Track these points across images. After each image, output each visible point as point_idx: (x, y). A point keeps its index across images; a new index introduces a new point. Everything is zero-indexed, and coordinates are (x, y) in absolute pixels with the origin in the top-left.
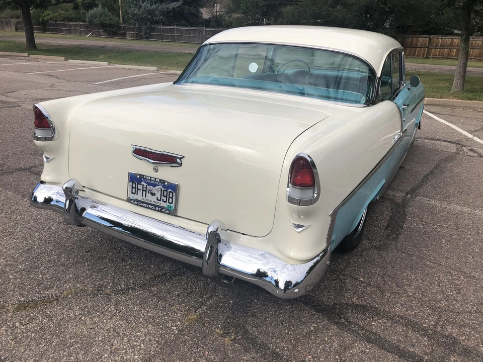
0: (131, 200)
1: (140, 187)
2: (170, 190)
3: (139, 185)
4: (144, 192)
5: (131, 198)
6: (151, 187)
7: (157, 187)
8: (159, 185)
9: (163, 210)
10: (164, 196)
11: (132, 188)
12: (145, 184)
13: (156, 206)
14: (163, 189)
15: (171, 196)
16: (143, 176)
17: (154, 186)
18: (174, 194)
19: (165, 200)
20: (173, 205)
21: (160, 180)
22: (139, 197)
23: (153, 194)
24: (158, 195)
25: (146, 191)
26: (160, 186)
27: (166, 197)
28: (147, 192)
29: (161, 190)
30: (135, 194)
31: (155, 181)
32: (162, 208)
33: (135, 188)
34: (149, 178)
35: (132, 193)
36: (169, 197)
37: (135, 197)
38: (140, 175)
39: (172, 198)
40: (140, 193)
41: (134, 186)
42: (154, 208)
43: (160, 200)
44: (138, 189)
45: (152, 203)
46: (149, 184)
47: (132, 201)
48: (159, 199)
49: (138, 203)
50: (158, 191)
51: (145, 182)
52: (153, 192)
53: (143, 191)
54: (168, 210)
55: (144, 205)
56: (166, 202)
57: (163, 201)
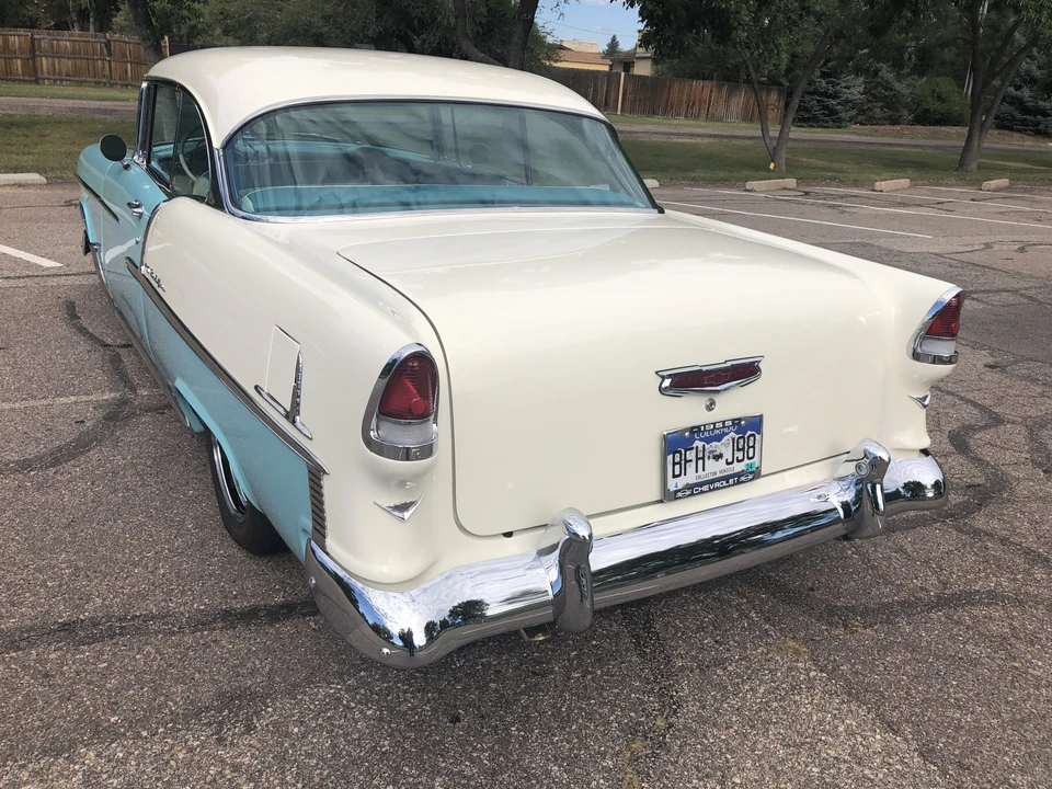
0: (673, 492)
1: (691, 455)
2: (749, 433)
3: (688, 453)
4: (700, 462)
5: (673, 489)
6: (714, 444)
7: (726, 438)
8: (727, 434)
9: (742, 478)
10: (739, 450)
11: (674, 464)
12: (701, 445)
13: (726, 478)
14: (737, 437)
15: (751, 444)
16: (699, 427)
17: (719, 438)
18: (757, 436)
19: (741, 457)
20: (757, 459)
21: (733, 420)
22: (691, 477)
23: (718, 457)
24: (728, 455)
25: (703, 458)
26: (732, 434)
27: (743, 449)
28: (706, 459)
29: (733, 439)
30: (679, 475)
31: (723, 426)
32: (739, 475)
33: (680, 463)
34: (712, 426)
35: (674, 476)
36: (749, 447)
37: (682, 482)
38: (690, 429)
39: (753, 447)
40: (691, 468)
41: (677, 460)
42: (724, 483)
43: (732, 463)
44: (686, 462)
45: (718, 475)
46: (708, 440)
47: (676, 495)
48: (730, 460)
49: (693, 490)
50: (726, 445)
51: (701, 440)
52: (718, 453)
53: (697, 459)
55: (705, 488)
56: (742, 460)
57: (739, 461)
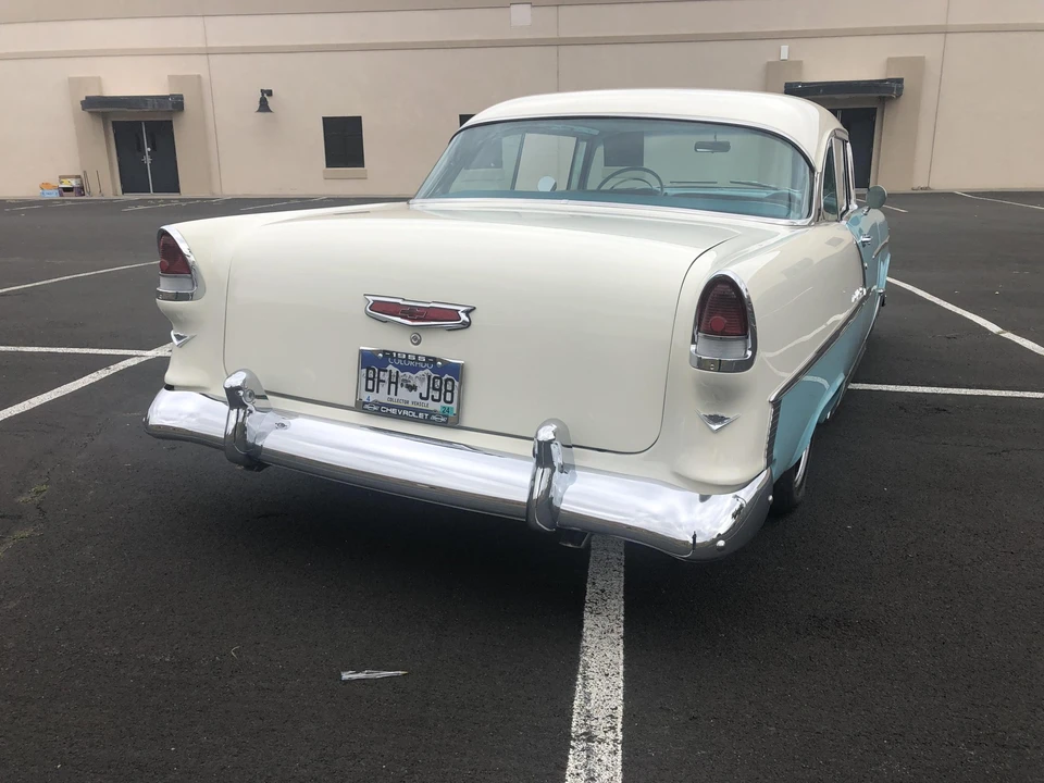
0: (365, 403)
1: (384, 376)
2: (447, 376)
3: (382, 373)
4: (393, 386)
5: (365, 400)
6: (408, 374)
7: (420, 373)
8: (423, 369)
9: (434, 418)
10: (434, 389)
11: (368, 379)
12: (394, 370)
13: (417, 411)
14: (433, 375)
15: (449, 388)
16: (392, 353)
17: (414, 370)
18: (456, 383)
19: (437, 397)
20: (454, 405)
21: (427, 358)
22: (382, 396)
23: (412, 388)
24: (423, 389)
25: (396, 383)
26: (427, 371)
27: (440, 390)
28: (399, 385)
29: (429, 377)
30: (372, 391)
31: (417, 360)
32: (431, 413)
33: (373, 379)
34: (404, 356)
35: (367, 390)
36: (446, 391)
37: (373, 397)
38: (384, 352)
39: (452, 392)
40: (384, 388)
41: (371, 375)
42: (414, 415)
43: (427, 399)
44: (379, 381)
45: (410, 405)
46: (403, 369)
47: (367, 406)
48: (424, 395)
49: (380, 410)
50: (422, 380)
51: (394, 365)
52: (412, 384)
53: (390, 383)
54: (444, 416)
55: (393, 411)
56: (439, 401)
57: (434, 400)
